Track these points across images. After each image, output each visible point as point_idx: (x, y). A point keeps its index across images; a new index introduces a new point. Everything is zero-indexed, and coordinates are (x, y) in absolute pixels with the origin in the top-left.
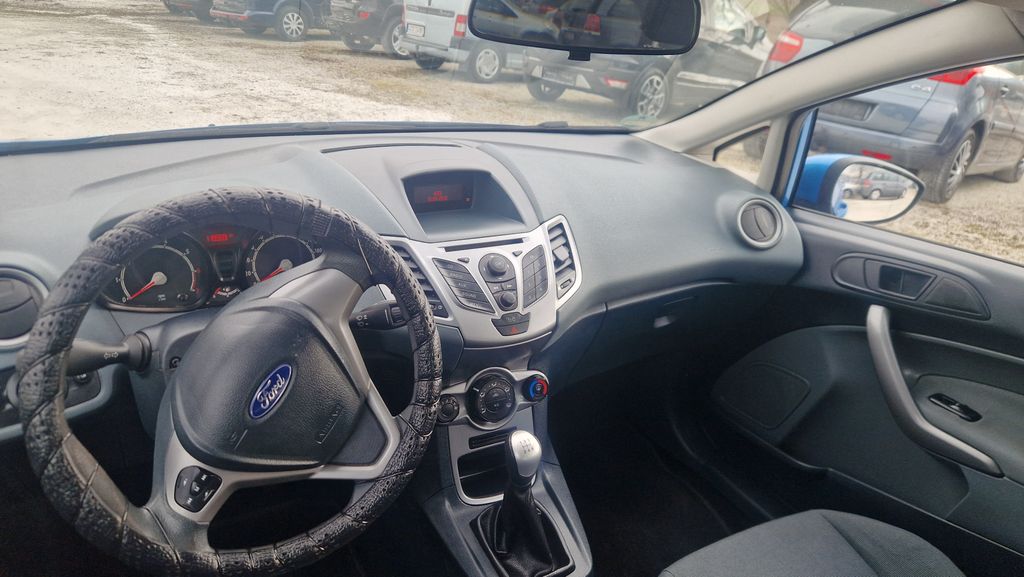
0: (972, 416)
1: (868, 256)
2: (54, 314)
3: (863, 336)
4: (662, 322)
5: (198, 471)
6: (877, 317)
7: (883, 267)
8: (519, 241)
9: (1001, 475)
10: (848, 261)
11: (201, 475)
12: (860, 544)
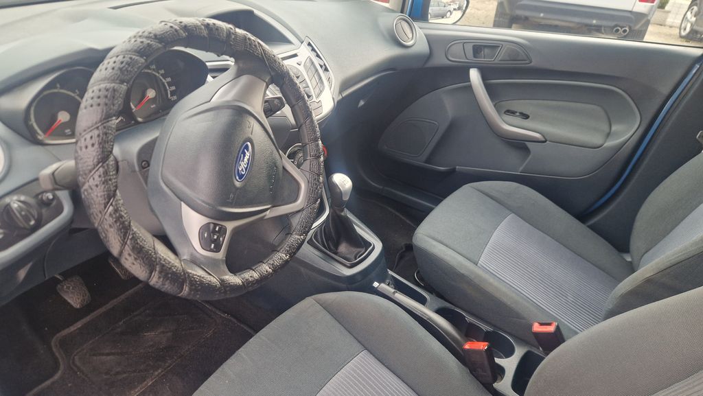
0: (526, 117)
1: (464, 41)
2: (97, 128)
3: (470, 88)
4: (362, 103)
5: (212, 226)
6: (474, 75)
7: (474, 46)
8: (295, 55)
9: (545, 141)
10: (453, 46)
11: (215, 228)
12: (491, 194)
